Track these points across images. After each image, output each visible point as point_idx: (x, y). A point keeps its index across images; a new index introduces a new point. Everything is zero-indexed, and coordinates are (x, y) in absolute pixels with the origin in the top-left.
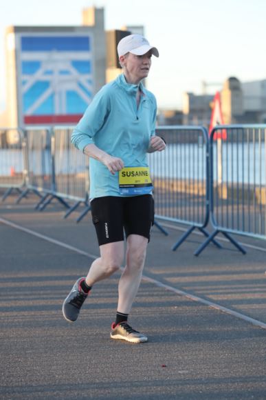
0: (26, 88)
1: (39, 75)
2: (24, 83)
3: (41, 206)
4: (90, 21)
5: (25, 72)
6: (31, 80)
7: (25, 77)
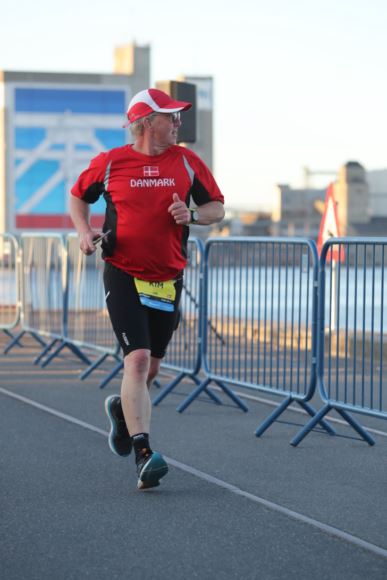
0: (19, 171)
1: (42, 151)
2: (18, 162)
3: (44, 359)
4: (127, 67)
5: (18, 146)
6: (29, 158)
7: (20, 154)
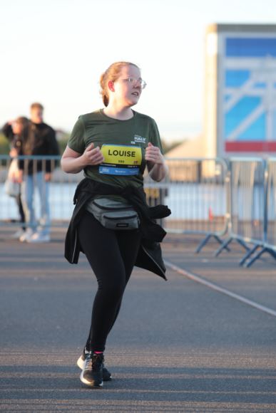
0: (229, 105)
1: (248, 89)
2: (227, 98)
3: (248, 261)
5: (228, 85)
6: (236, 94)
7: (229, 91)
